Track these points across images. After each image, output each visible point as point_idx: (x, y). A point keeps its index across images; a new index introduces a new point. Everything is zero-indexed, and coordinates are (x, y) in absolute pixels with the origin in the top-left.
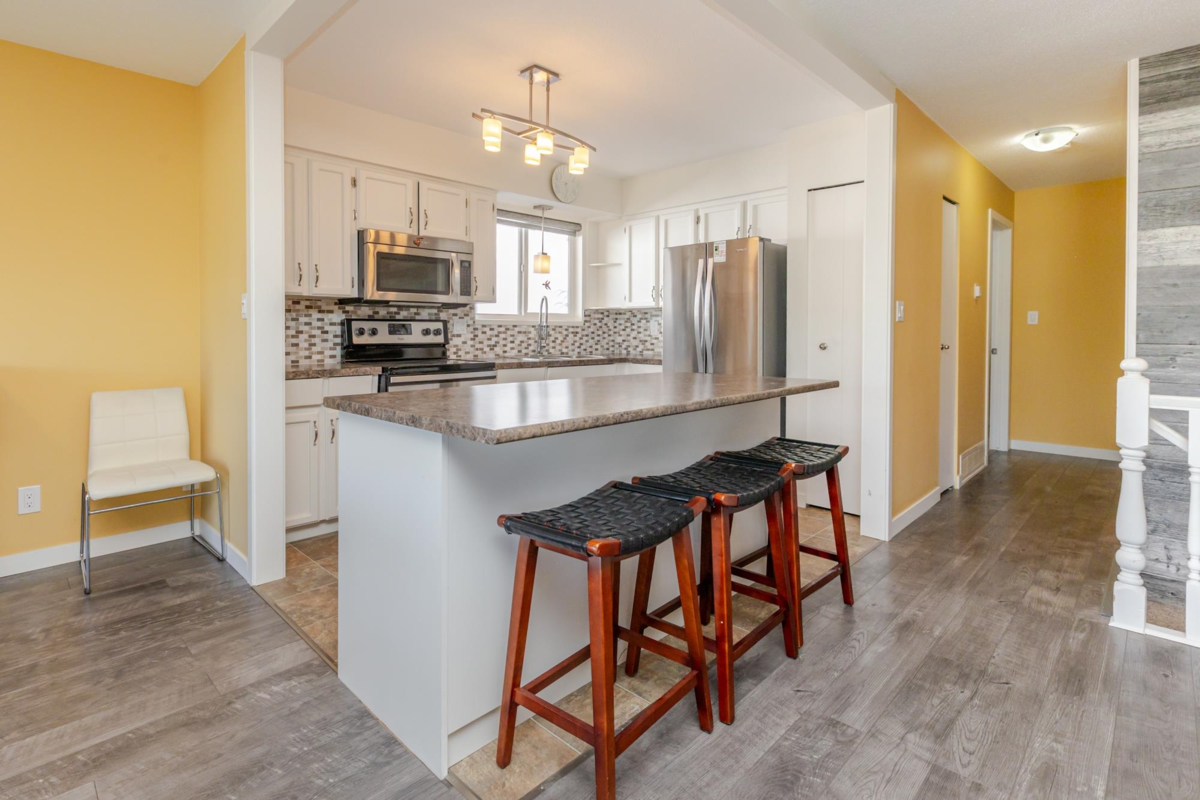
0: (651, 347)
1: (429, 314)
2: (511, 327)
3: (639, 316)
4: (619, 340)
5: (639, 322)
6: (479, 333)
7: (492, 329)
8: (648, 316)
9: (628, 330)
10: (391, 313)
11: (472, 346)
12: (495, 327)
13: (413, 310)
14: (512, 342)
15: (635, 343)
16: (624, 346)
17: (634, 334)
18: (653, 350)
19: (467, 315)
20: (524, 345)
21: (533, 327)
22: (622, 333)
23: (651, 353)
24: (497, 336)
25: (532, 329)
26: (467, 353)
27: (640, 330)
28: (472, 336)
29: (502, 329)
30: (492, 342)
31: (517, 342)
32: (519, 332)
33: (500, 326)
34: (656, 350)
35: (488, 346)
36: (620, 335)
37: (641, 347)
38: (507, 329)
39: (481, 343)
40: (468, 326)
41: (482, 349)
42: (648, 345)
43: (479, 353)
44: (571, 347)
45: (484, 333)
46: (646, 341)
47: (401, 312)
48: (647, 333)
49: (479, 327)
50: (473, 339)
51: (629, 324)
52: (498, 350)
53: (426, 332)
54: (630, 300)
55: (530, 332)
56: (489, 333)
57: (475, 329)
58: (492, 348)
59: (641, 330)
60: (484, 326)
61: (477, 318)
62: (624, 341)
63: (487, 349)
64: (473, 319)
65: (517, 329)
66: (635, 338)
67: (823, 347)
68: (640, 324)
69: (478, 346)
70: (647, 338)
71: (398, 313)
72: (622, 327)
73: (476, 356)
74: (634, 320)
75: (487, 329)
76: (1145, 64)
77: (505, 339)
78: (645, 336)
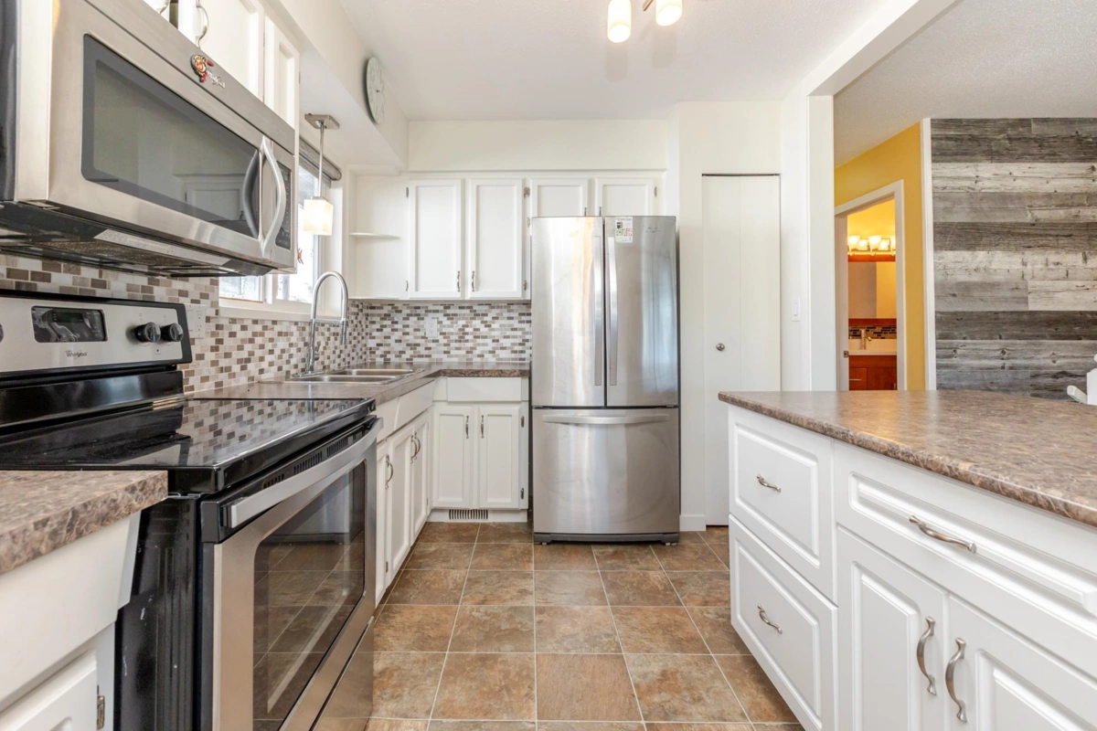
0: (427, 352)
1: (130, 288)
2: (269, 324)
3: (406, 311)
4: (372, 344)
5: (406, 319)
6: (224, 334)
7: (244, 328)
8: (422, 312)
9: (387, 331)
10: (24, 274)
11: (214, 363)
12: (248, 323)
13: (89, 273)
14: (271, 352)
15: (399, 347)
16: (379, 352)
17: (397, 335)
18: (429, 356)
19: (204, 296)
20: (285, 356)
21: (296, 323)
22: (375, 334)
23: (426, 360)
24: (251, 341)
25: (294, 329)
26: (204, 379)
27: (407, 330)
28: (212, 342)
29: (258, 328)
30: (244, 355)
31: (277, 352)
32: (280, 334)
33: (255, 322)
34: (434, 356)
35: (239, 361)
36: (374, 338)
37: (409, 353)
38: (265, 328)
39: (227, 355)
40: (208, 319)
41: (228, 369)
42: (421, 350)
43: (223, 377)
44: (332, 357)
45: (232, 335)
46: (419, 345)
47: (55, 276)
48: (421, 334)
49: (224, 322)
50: (214, 349)
51: (387, 322)
52: (252, 368)
53: (138, 334)
54: (417, 289)
55: (292, 334)
56: (241, 335)
57: (219, 327)
58: (244, 363)
59: (409, 330)
60: (233, 321)
61: (222, 304)
62: (379, 345)
63: (236, 368)
64: (215, 304)
65: (278, 328)
66: (399, 341)
67: (720, 348)
68: (407, 322)
69: (224, 363)
70: (418, 341)
71: (47, 278)
72: (377, 326)
73: (219, 384)
74: (398, 317)
75: (236, 328)
76: (936, 124)
77: (262, 347)
78: (416, 337)
